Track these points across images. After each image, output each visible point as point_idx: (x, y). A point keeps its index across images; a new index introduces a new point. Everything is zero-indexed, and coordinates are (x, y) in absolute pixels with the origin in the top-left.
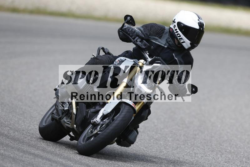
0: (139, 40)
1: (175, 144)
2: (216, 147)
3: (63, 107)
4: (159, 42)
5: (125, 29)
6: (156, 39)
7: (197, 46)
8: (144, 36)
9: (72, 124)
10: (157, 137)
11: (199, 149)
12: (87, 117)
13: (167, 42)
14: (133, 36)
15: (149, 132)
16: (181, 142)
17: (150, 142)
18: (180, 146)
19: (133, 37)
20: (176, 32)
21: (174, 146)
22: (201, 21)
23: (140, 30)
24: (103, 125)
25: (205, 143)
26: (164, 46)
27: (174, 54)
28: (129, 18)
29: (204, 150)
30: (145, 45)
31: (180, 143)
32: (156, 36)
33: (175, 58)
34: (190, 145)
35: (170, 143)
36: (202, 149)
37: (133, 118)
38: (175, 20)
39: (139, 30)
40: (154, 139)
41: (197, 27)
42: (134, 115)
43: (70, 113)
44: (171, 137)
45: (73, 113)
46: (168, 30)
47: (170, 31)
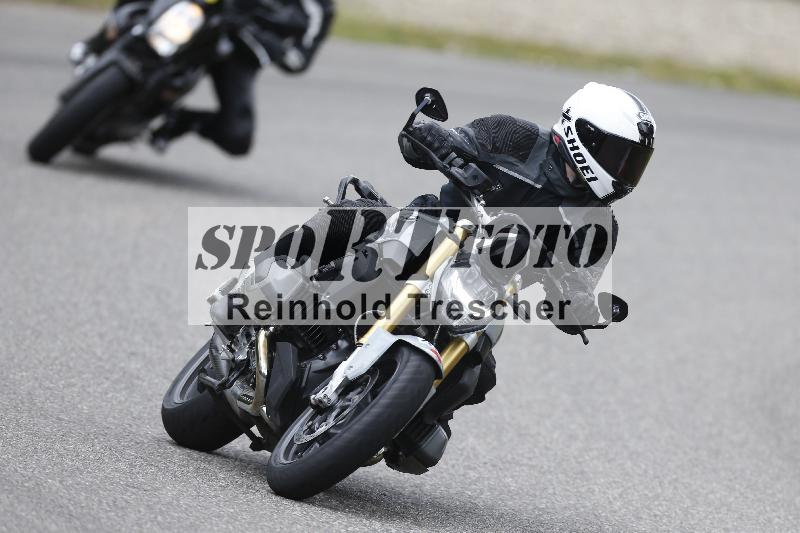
3: (233, 352)
4: (517, 171)
5: (419, 129)
6: (511, 163)
7: (630, 190)
8: (476, 153)
9: (255, 405)
12: (301, 384)
13: (543, 173)
19: (441, 153)
20: (572, 149)
22: (646, 117)
24: (343, 409)
26: (532, 183)
28: (429, 97)
30: (475, 177)
32: (510, 155)
37: (433, 391)
38: (568, 111)
39: (462, 136)
41: (635, 136)
42: (437, 382)
43: (250, 371)
45: (260, 372)
46: (548, 139)
47: (551, 141)
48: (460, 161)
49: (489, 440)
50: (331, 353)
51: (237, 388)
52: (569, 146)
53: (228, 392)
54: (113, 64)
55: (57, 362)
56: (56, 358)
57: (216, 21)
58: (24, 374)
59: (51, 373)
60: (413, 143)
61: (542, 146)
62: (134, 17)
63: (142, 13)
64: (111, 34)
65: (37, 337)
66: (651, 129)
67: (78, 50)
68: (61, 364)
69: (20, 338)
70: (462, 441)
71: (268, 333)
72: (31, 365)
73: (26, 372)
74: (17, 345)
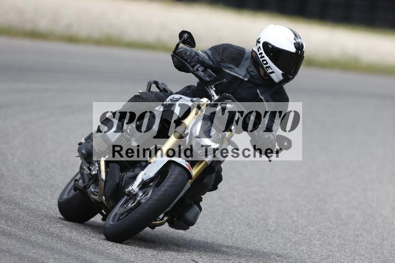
0: (201, 69)
1: (324, 251)
2: (390, 255)
3: (90, 170)
4: (234, 72)
5: (181, 52)
6: (230, 68)
7: (293, 78)
8: (212, 64)
9: (99, 196)
10: (296, 239)
11: (363, 258)
12: (122, 184)
13: (248, 72)
14: (192, 62)
15: (283, 232)
16: (335, 248)
17: (285, 247)
18: (333, 254)
19: (193, 64)
20: (261, 58)
21: (323, 254)
22: (299, 40)
23: (207, 54)
25: (373, 249)
26: (243, 78)
27: (258, 91)
28: (186, 36)
29: (371, 259)
30: (210, 76)
31: (333, 249)
32: (231, 64)
33: (261, 97)
34: (348, 252)
35: (317, 249)
36: (368, 258)
37: (189, 185)
38: (259, 39)
39: (204, 55)
40: (291, 243)
41: (293, 49)
42: (190, 181)
43: (98, 180)
44: (318, 240)
45: (102, 179)
46: (250, 55)
47: (252, 56)
50: (138, 168)
51: (92, 188)
52: (260, 56)
53: (88, 191)
66: (302, 46)
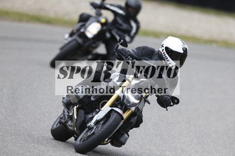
3: (69, 113)
6: (147, 59)
8: (137, 57)
9: (73, 127)
12: (85, 121)
19: (126, 56)
22: (185, 46)
28: (122, 41)
32: (147, 57)
38: (163, 45)
42: (123, 121)
45: (74, 118)
46: (158, 52)
47: (159, 53)
48: (131, 59)
49: (173, 152)
50: (94, 113)
51: (70, 123)
52: (163, 54)
53: (67, 124)
54: (75, 40)
55: (46, 129)
56: (46, 128)
57: (105, 28)
58: (36, 132)
59: (44, 132)
60: (118, 54)
61: (156, 55)
62: (81, 26)
63: (84, 25)
64: (75, 31)
65: (40, 122)
66: (186, 49)
67: (67, 36)
68: (47, 130)
69: (35, 122)
70: (165, 153)
71: (77, 107)
72: (38, 130)
73: (37, 132)
74: (34, 124)
